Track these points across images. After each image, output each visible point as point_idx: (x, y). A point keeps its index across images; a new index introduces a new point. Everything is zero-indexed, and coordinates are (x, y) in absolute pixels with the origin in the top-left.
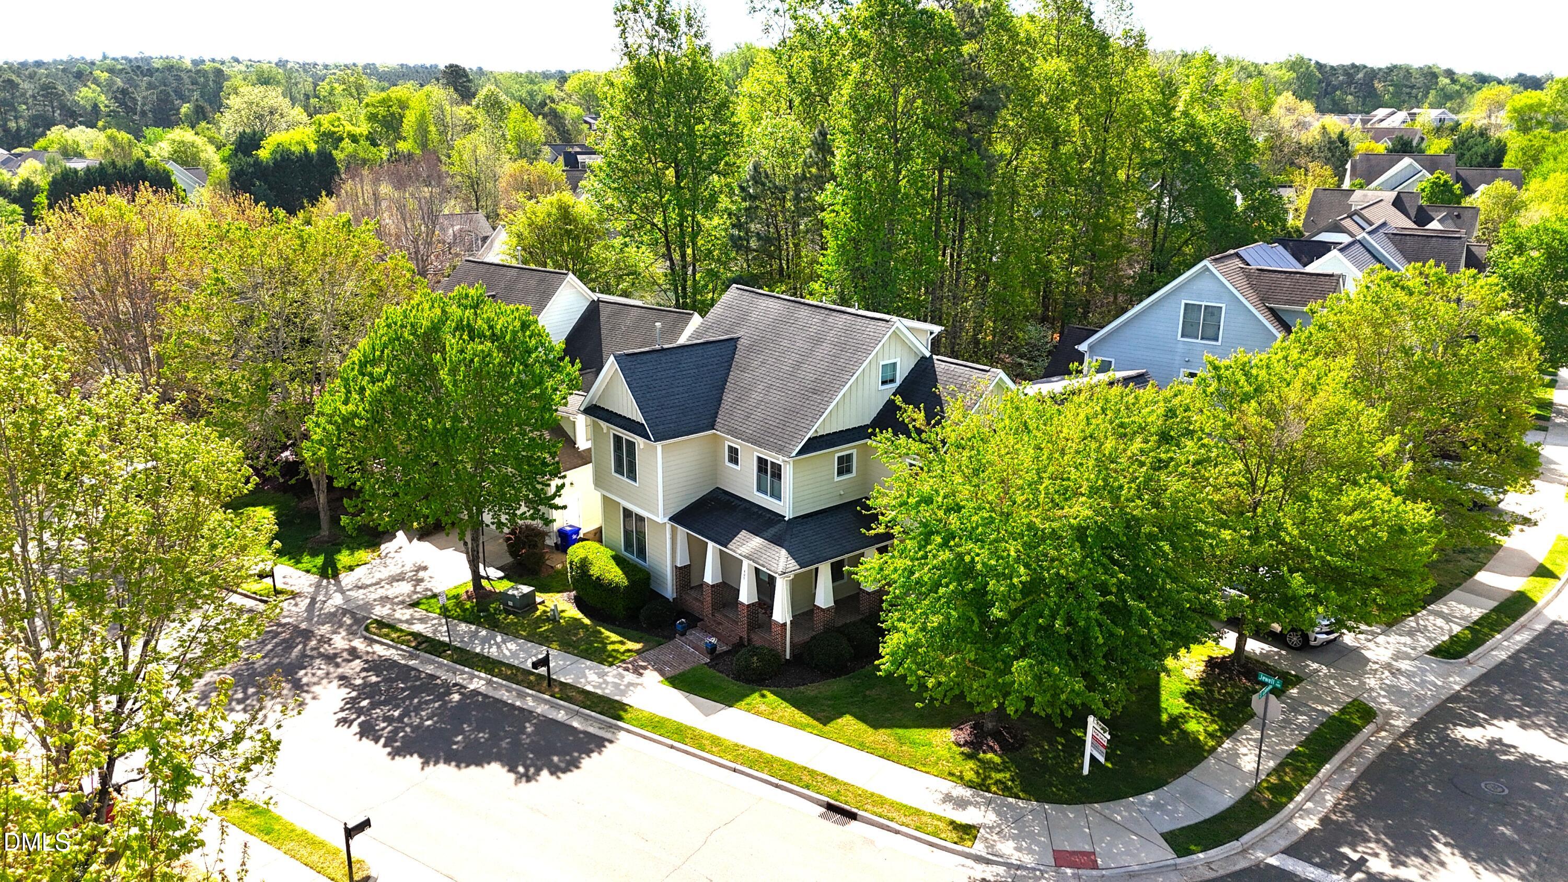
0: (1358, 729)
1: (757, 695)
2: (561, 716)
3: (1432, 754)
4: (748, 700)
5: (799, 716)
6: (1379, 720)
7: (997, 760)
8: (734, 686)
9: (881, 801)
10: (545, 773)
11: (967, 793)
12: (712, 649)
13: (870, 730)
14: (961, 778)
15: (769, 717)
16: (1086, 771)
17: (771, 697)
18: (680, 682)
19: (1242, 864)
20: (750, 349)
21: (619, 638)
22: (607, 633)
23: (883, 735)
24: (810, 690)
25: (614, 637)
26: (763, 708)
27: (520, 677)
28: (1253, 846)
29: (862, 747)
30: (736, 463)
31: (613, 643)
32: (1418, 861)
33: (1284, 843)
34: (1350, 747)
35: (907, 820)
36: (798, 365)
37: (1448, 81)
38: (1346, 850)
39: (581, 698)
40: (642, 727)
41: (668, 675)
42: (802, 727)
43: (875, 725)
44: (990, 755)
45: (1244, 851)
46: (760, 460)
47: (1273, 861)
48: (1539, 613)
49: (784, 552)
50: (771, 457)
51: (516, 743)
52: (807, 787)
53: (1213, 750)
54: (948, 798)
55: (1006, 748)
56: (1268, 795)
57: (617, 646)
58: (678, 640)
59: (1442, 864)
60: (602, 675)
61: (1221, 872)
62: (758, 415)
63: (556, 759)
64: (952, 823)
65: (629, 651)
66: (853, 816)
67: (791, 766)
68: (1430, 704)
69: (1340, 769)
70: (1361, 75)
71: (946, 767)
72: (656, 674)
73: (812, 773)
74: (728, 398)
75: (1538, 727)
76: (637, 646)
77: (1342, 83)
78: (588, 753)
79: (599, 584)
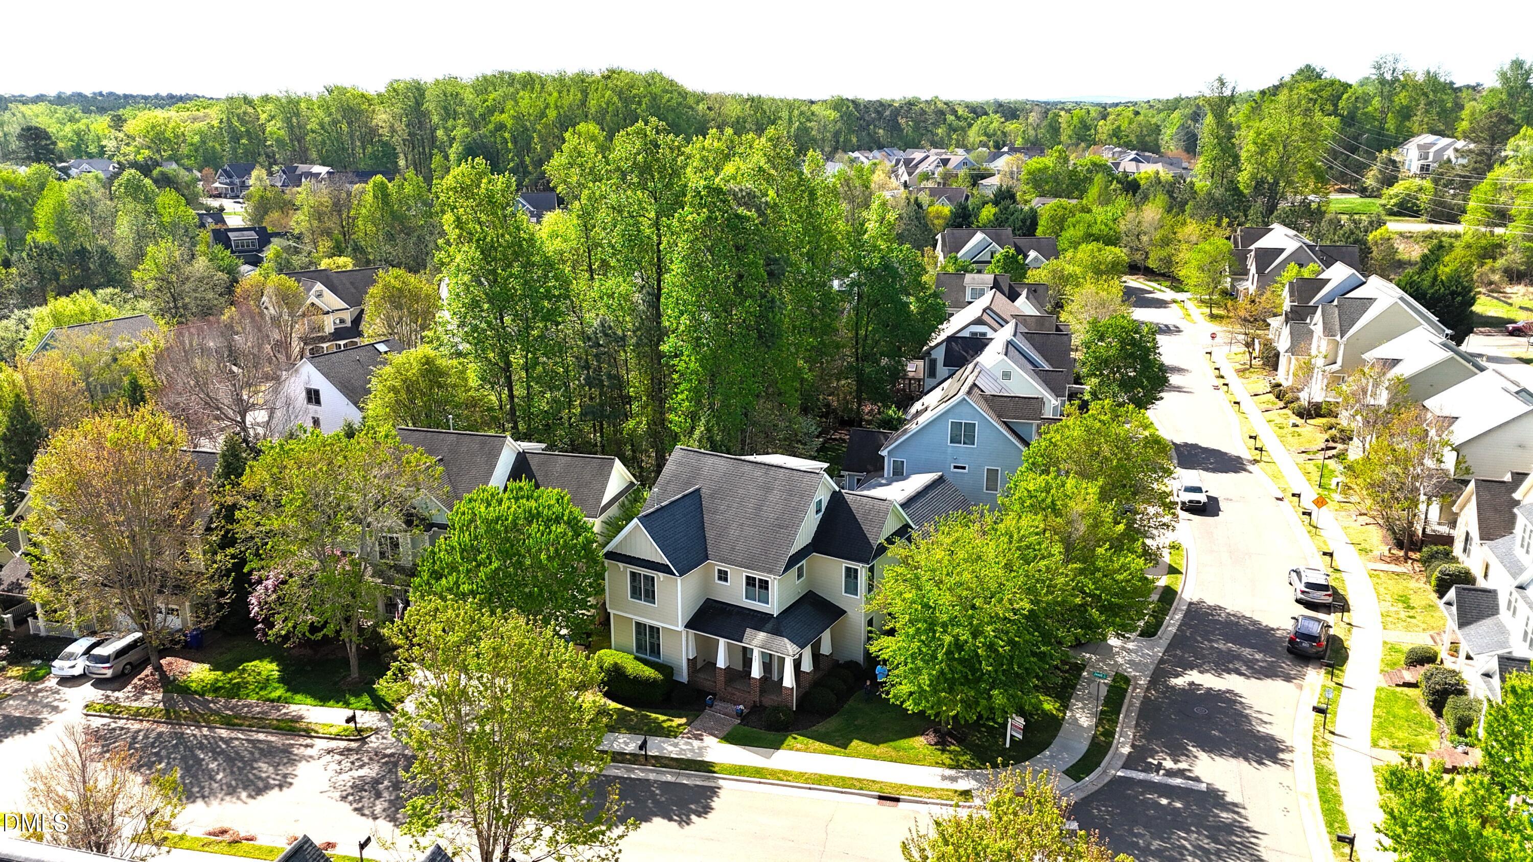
0: (1126, 690)
1: (790, 738)
2: (669, 778)
3: (1166, 698)
4: (786, 743)
5: (825, 746)
6: (1132, 683)
7: (958, 749)
8: (771, 735)
9: (910, 788)
10: (693, 817)
11: (953, 772)
12: (740, 714)
13: (875, 747)
14: (944, 764)
15: (806, 750)
16: (1008, 745)
17: (800, 738)
18: (731, 738)
19: (1107, 779)
20: (712, 496)
21: (665, 718)
22: (654, 715)
23: (882, 749)
24: (821, 727)
25: (662, 718)
26: (799, 746)
27: (619, 758)
28: (1107, 768)
29: (876, 758)
30: (726, 580)
31: (664, 721)
32: (1184, 758)
33: (1120, 763)
34: (1126, 701)
35: (930, 795)
36: (759, 508)
37: (952, 118)
38: (1150, 760)
39: (675, 764)
40: (730, 774)
41: (721, 735)
42: (833, 753)
43: (877, 743)
44: (953, 747)
45: (1104, 772)
46: (748, 577)
47: (1119, 773)
48: (1181, 598)
49: (786, 640)
50: (758, 575)
51: (656, 802)
52: (861, 789)
53: (1063, 718)
54: (944, 778)
55: (960, 742)
56: (1102, 738)
57: (669, 724)
58: (708, 711)
59: (1196, 757)
60: (676, 745)
61: (1100, 785)
62: (740, 546)
63: (693, 807)
64: (956, 791)
65: (680, 725)
66: (897, 800)
67: (843, 779)
68: (1152, 667)
69: (1126, 716)
70: (888, 113)
71: (932, 759)
72: (712, 738)
73: (859, 780)
74: (710, 534)
75: (1207, 671)
76: (684, 720)
77: (874, 120)
78: (711, 798)
79: (637, 681)
